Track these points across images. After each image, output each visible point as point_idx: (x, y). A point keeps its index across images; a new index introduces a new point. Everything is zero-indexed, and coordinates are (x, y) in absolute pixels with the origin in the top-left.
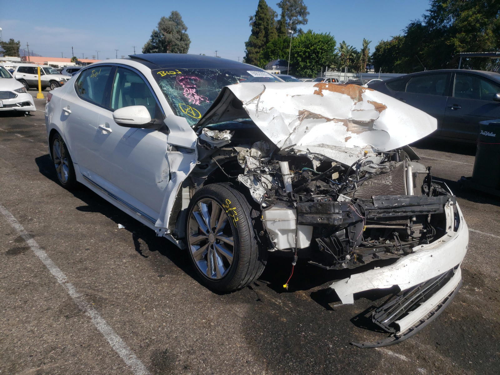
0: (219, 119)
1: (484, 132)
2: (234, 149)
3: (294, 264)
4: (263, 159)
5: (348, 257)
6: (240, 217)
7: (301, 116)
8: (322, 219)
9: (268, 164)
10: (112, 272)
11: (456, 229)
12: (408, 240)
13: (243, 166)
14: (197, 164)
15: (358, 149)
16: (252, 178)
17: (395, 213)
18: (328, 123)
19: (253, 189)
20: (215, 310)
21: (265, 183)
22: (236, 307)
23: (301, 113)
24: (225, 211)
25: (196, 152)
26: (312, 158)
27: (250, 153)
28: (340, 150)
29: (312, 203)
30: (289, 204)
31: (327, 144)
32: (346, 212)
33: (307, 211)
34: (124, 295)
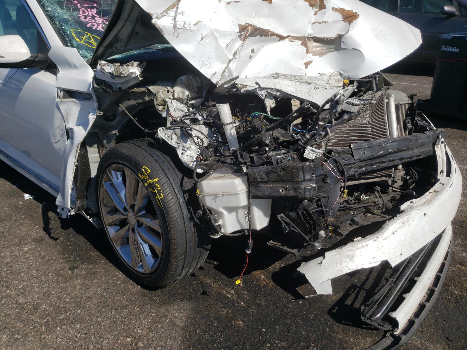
0: (126, 46)
1: (445, 47)
2: (148, 89)
3: (249, 252)
4: (193, 102)
5: (322, 233)
6: (165, 191)
7: (243, 33)
8: (286, 190)
9: (202, 108)
10: (5, 269)
11: (448, 174)
12: (388, 191)
13: (164, 115)
14: (97, 116)
15: (325, 78)
16: (178, 131)
17: (380, 164)
18: (281, 42)
19: (181, 148)
20: (145, 318)
21: (198, 137)
22: (174, 309)
23: (243, 28)
24: (144, 184)
25: (94, 98)
26: (264, 96)
27: (173, 94)
28: (302, 81)
29: (270, 168)
30: (236, 168)
31: (283, 73)
32: (321, 175)
33: (263, 179)
34: (17, 308)
